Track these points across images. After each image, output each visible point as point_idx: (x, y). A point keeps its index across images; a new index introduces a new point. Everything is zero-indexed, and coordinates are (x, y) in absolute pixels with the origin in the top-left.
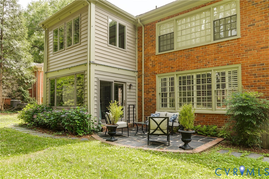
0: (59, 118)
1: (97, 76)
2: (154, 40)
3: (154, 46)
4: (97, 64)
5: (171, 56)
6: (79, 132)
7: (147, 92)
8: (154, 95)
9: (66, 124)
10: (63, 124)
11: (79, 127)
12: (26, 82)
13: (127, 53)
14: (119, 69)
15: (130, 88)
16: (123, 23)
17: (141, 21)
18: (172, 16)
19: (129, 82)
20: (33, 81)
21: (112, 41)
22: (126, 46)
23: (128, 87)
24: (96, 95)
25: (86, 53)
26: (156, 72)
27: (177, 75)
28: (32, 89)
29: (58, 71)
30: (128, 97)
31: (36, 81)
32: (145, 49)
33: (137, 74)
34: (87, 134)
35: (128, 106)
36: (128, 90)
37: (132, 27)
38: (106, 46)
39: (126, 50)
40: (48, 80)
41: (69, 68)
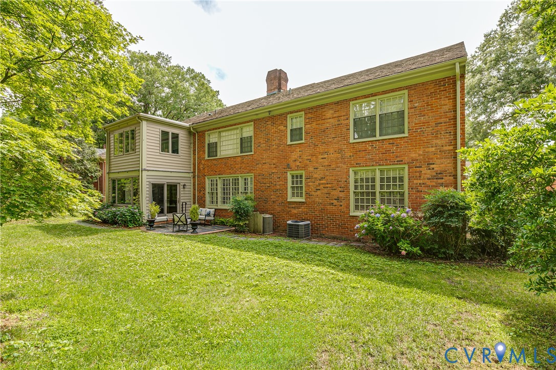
0: (115, 215)
1: (148, 180)
2: (204, 147)
3: (204, 151)
4: (148, 170)
5: (215, 162)
6: (130, 225)
7: (199, 191)
8: (204, 194)
9: (120, 219)
10: (118, 219)
11: (130, 221)
12: (90, 176)
13: (181, 157)
14: (171, 172)
15: (184, 188)
16: (176, 131)
17: (193, 129)
18: (216, 129)
19: (182, 182)
20: (98, 174)
21: (164, 148)
22: (180, 151)
23: (182, 187)
24: (148, 196)
25: (138, 161)
26: (206, 174)
27: (219, 178)
28: (97, 182)
29: (118, 172)
30: (182, 195)
31: (102, 174)
32: (198, 153)
33: (192, 174)
34: (137, 227)
35: (181, 204)
36: (182, 190)
37: (187, 133)
38: (158, 154)
39: (180, 154)
40: (110, 179)
41: (127, 172)
